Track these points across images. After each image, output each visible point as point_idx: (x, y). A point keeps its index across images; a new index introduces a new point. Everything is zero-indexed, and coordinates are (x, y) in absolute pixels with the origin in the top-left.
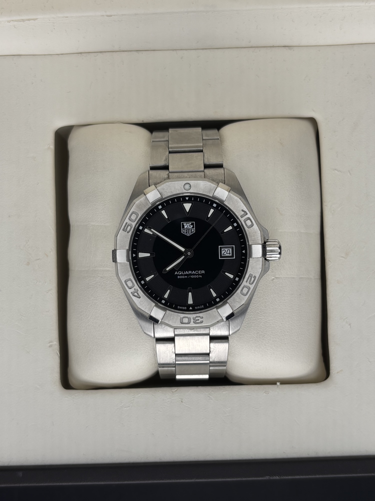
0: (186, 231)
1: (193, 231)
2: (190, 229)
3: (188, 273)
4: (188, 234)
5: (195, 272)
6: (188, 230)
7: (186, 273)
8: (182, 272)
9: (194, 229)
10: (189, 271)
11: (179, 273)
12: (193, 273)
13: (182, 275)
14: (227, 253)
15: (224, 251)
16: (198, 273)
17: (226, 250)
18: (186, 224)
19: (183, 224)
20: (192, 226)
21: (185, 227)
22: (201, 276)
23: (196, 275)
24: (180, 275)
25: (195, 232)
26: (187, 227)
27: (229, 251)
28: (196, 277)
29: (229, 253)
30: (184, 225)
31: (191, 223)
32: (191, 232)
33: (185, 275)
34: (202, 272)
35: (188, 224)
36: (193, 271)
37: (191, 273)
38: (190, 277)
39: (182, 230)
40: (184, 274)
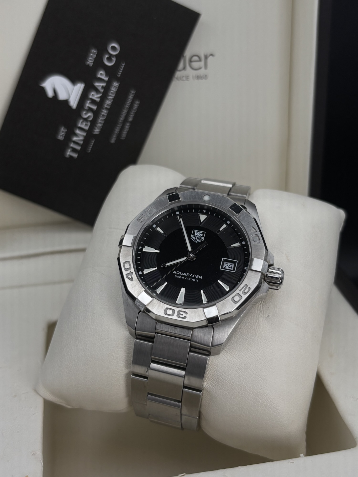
0: (196, 238)
1: (202, 239)
2: (199, 237)
3: (185, 275)
4: (196, 241)
5: (193, 276)
6: (198, 237)
7: (184, 274)
8: (181, 272)
9: (203, 238)
10: (187, 274)
11: (178, 273)
12: (190, 276)
13: (179, 275)
14: (229, 267)
15: (227, 265)
16: (195, 277)
17: (229, 264)
18: (197, 232)
19: (194, 231)
20: (202, 235)
21: (196, 234)
22: (197, 280)
23: (193, 278)
24: (177, 275)
25: (203, 240)
26: (197, 235)
27: (231, 265)
28: (192, 280)
29: (231, 267)
30: (195, 233)
31: (202, 232)
32: (199, 240)
33: (182, 276)
34: (200, 277)
35: (199, 232)
36: (192, 275)
37: (189, 275)
38: (187, 279)
39: (192, 236)
40: (182, 274)
